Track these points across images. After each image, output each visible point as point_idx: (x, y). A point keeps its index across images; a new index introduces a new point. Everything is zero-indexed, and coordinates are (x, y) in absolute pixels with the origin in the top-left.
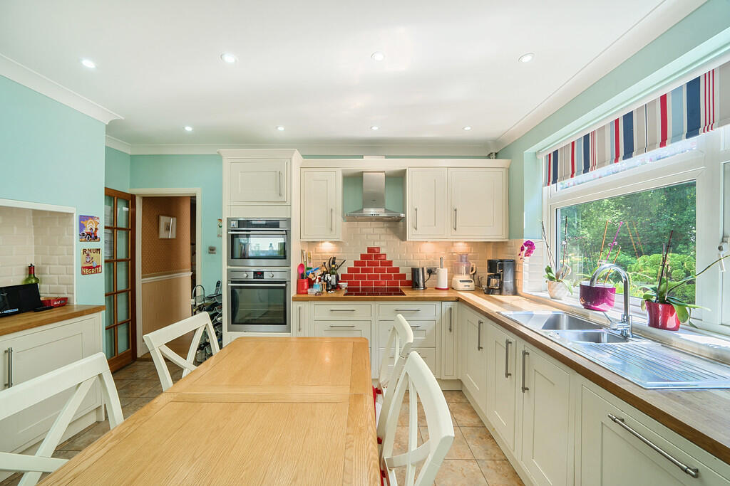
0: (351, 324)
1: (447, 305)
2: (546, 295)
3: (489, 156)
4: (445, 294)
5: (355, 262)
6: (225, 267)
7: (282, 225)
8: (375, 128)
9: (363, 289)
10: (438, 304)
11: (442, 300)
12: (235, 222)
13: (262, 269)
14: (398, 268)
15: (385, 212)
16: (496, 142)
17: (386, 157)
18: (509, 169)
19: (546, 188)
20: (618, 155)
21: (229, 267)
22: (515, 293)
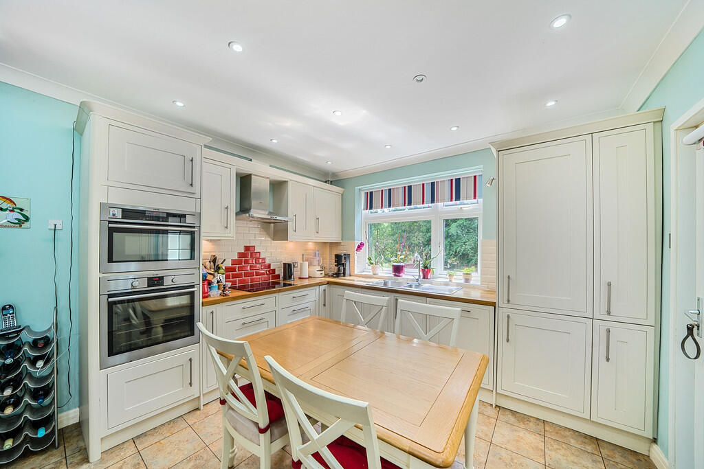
0: (259, 317)
1: (322, 287)
2: (371, 274)
3: (326, 182)
4: (306, 282)
5: (233, 260)
6: (94, 274)
7: (189, 220)
8: (275, 141)
9: (252, 286)
10: (317, 287)
11: (319, 284)
12: (116, 210)
13: (160, 274)
14: (270, 264)
15: (268, 215)
16: (334, 174)
17: (271, 166)
18: (342, 195)
19: (363, 212)
20: (405, 203)
21: (102, 275)
22: (350, 276)
